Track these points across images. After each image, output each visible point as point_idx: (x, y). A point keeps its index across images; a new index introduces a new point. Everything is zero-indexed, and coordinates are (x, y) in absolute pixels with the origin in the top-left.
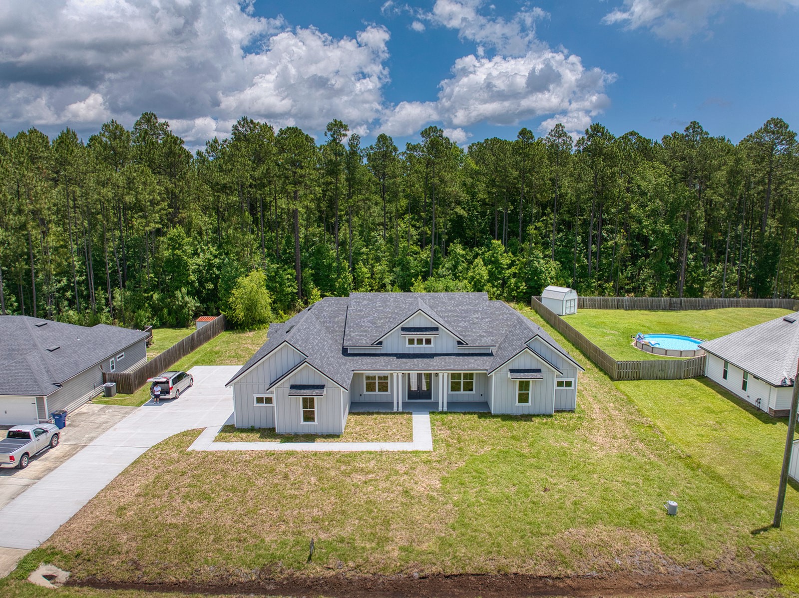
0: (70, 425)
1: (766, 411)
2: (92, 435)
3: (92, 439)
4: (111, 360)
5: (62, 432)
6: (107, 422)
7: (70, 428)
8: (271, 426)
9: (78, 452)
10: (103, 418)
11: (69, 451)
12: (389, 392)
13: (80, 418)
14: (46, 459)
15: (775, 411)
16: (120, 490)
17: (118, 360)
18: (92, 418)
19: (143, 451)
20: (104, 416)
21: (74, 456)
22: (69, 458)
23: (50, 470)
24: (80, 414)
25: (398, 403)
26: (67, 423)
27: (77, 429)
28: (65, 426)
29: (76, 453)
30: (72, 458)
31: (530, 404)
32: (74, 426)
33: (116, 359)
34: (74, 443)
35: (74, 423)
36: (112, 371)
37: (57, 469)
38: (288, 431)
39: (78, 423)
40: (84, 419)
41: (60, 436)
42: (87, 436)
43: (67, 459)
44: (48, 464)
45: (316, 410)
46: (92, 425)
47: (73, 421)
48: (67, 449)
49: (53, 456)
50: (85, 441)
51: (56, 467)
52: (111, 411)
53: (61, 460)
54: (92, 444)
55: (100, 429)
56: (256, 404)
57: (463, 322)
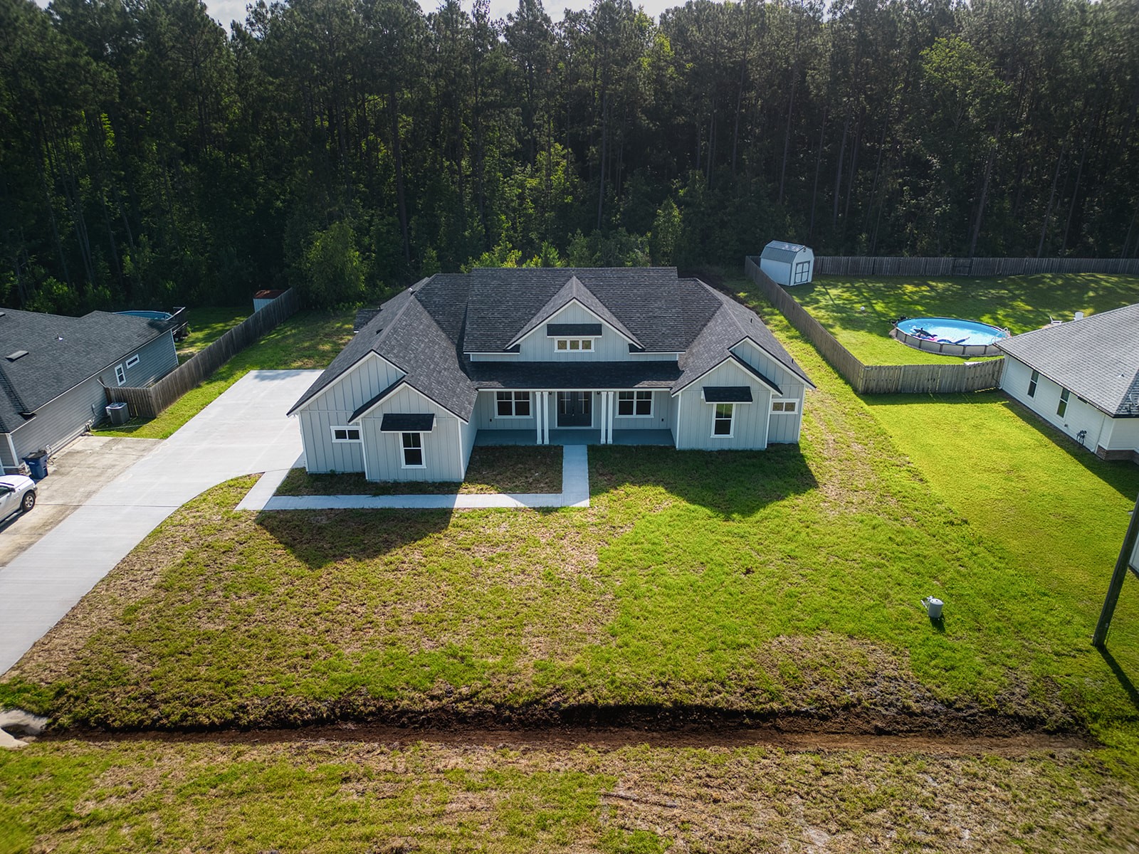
0: (55, 472)
1: (1092, 450)
2: (89, 488)
3: (89, 495)
4: (116, 368)
5: (42, 486)
6: (114, 466)
7: (55, 477)
8: (359, 470)
9: (66, 516)
10: (108, 459)
11: (53, 516)
12: (531, 416)
13: (71, 461)
14: (16, 531)
15: (1108, 452)
16: (131, 578)
17: (128, 367)
18: (91, 460)
19: (169, 512)
20: (110, 456)
21: (60, 524)
22: (52, 528)
23: (22, 549)
24: (71, 454)
25: (543, 431)
26: (50, 469)
27: (66, 479)
28: (47, 475)
29: (64, 519)
30: (57, 527)
31: (731, 435)
32: (62, 474)
33: (124, 366)
34: (61, 502)
35: (62, 470)
36: (120, 384)
37: (33, 546)
38: (384, 478)
39: (69, 469)
40: (78, 462)
41: (38, 492)
42: (82, 490)
43: (50, 530)
44: (20, 539)
45: (422, 448)
46: (91, 472)
47: (60, 466)
48: (51, 513)
49: (28, 526)
50: (78, 499)
51: (30, 545)
52: (120, 446)
53: (40, 531)
54: (88, 502)
55: (102, 479)
56: (335, 440)
57: (638, 315)
